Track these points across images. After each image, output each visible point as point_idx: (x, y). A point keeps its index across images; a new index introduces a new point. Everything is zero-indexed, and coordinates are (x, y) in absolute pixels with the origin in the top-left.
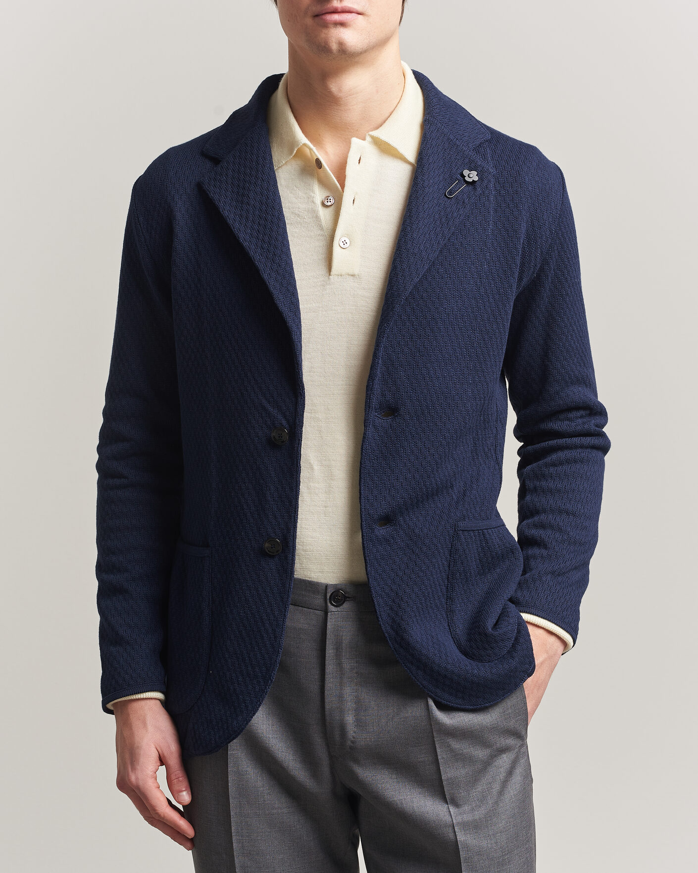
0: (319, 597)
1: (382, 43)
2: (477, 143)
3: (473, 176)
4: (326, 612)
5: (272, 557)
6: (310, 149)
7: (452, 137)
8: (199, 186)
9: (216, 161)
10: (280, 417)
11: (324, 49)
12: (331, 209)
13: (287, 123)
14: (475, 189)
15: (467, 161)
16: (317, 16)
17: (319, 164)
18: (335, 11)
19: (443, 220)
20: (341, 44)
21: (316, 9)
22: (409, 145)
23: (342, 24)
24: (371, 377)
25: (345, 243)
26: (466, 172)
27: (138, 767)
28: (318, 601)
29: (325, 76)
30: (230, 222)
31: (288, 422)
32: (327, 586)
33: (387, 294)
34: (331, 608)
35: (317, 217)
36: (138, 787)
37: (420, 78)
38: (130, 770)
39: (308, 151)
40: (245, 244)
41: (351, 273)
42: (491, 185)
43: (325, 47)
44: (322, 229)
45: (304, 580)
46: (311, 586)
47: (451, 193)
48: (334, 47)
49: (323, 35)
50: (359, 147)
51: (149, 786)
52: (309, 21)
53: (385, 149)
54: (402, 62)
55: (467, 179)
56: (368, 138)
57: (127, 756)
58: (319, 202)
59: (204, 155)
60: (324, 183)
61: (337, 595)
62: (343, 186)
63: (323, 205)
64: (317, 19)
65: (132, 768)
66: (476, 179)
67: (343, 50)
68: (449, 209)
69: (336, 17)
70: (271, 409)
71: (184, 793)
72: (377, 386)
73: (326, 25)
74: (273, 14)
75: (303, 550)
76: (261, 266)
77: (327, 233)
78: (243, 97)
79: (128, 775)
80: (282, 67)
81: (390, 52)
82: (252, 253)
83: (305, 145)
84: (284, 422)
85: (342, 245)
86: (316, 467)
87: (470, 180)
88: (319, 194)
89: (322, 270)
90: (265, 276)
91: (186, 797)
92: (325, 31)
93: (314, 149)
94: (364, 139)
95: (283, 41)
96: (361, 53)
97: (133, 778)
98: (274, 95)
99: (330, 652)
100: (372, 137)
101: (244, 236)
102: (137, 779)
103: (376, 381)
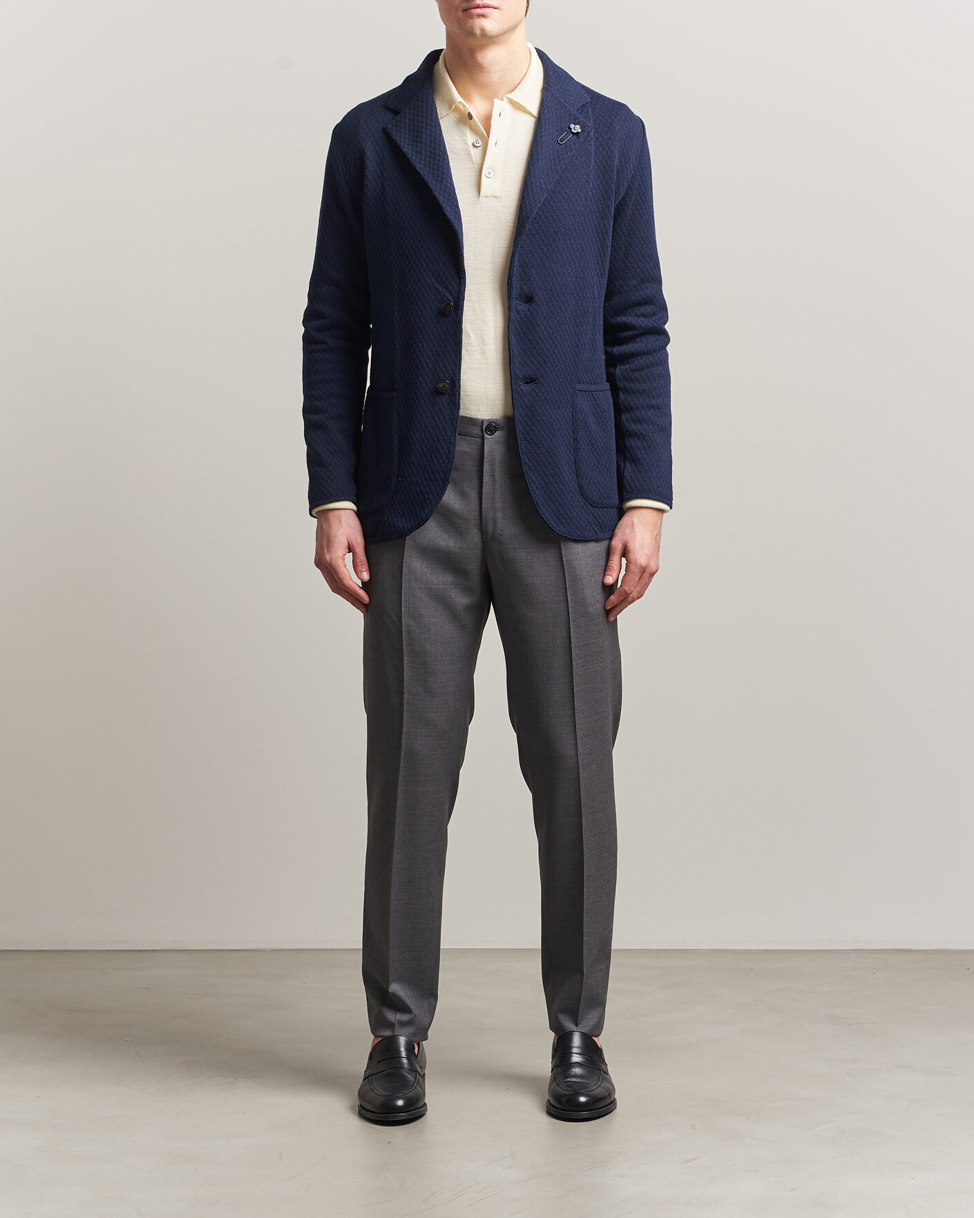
0: (478, 428)
1: (513, 28)
2: (580, 105)
3: (577, 129)
4: (483, 439)
5: (443, 394)
6: (464, 106)
7: (562, 100)
8: (385, 131)
9: (396, 112)
10: (447, 294)
11: (471, 33)
12: (480, 149)
13: (447, 86)
14: (579, 138)
15: (572, 118)
16: (465, 10)
17: (470, 116)
18: (478, 7)
19: (557, 160)
20: (482, 30)
21: (465, 5)
22: (533, 105)
23: (483, 16)
24: (510, 277)
25: (489, 173)
26: (572, 126)
27: (333, 551)
28: (477, 431)
29: (472, 52)
30: (409, 156)
31: (453, 298)
32: (483, 421)
33: (519, 217)
34: (486, 436)
35: (470, 155)
36: (331, 565)
37: (541, 54)
38: (326, 552)
39: (461, 107)
40: (421, 172)
41: (494, 195)
42: (592, 135)
43: (471, 32)
44: (473, 163)
45: (466, 417)
46: (471, 421)
47: (561, 141)
48: (478, 32)
49: (470, 24)
50: (500, 105)
51: (339, 564)
52: (460, 14)
53: (516, 106)
54: (528, 43)
55: (573, 130)
56: (505, 99)
57: (325, 542)
58: (470, 144)
59: (387, 108)
60: (474, 130)
61: (491, 427)
62: (488, 134)
63: (474, 145)
64: (465, 13)
65: (328, 551)
66: (580, 131)
67: (484, 34)
68: (560, 153)
69: (479, 11)
70: (441, 289)
71: (365, 573)
72: (516, 283)
73: (471, 17)
74: (434, 9)
75: (466, 396)
76: (433, 187)
77: (477, 167)
78: (413, 66)
79: (324, 556)
80: (442, 44)
81: (519, 35)
82: (426, 178)
83: (460, 102)
84: (450, 298)
85: (487, 175)
86: (471, 335)
87: (576, 132)
88: (470, 138)
89: (473, 193)
90: (437, 194)
91: (366, 576)
92: (471, 21)
93: (467, 105)
94: (503, 100)
95: (442, 29)
96: (497, 36)
97: (328, 557)
98: (436, 65)
99: (486, 467)
100: (508, 98)
101: (419, 166)
102: (331, 558)
103: (514, 279)
